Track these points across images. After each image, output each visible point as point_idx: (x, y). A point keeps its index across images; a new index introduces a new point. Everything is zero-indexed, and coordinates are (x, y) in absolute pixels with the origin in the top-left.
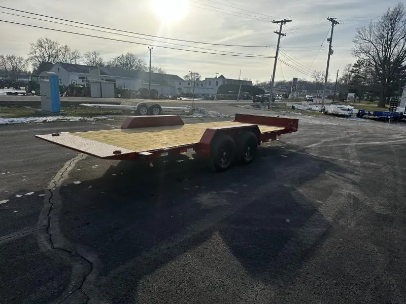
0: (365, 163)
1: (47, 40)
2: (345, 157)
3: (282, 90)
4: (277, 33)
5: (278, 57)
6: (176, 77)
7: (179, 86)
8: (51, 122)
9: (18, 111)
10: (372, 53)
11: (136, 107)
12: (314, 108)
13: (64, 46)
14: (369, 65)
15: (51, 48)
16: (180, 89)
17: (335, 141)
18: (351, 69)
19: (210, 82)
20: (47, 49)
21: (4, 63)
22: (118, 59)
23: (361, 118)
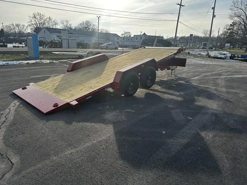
0: (229, 90)
1: (38, 13)
2: (216, 86)
3: (183, 42)
4: (178, 4)
5: (179, 20)
6: (115, 35)
7: (118, 41)
8: (32, 64)
9: (16, 57)
10: (242, 17)
11: (86, 54)
12: (202, 53)
13: (48, 17)
14: (240, 24)
15: (41, 18)
16: (118, 42)
17: (212, 75)
18: (228, 28)
19: (137, 38)
20: (38, 19)
21: (14, 28)
22: (81, 24)
23: (233, 59)
